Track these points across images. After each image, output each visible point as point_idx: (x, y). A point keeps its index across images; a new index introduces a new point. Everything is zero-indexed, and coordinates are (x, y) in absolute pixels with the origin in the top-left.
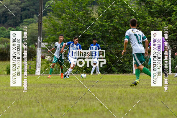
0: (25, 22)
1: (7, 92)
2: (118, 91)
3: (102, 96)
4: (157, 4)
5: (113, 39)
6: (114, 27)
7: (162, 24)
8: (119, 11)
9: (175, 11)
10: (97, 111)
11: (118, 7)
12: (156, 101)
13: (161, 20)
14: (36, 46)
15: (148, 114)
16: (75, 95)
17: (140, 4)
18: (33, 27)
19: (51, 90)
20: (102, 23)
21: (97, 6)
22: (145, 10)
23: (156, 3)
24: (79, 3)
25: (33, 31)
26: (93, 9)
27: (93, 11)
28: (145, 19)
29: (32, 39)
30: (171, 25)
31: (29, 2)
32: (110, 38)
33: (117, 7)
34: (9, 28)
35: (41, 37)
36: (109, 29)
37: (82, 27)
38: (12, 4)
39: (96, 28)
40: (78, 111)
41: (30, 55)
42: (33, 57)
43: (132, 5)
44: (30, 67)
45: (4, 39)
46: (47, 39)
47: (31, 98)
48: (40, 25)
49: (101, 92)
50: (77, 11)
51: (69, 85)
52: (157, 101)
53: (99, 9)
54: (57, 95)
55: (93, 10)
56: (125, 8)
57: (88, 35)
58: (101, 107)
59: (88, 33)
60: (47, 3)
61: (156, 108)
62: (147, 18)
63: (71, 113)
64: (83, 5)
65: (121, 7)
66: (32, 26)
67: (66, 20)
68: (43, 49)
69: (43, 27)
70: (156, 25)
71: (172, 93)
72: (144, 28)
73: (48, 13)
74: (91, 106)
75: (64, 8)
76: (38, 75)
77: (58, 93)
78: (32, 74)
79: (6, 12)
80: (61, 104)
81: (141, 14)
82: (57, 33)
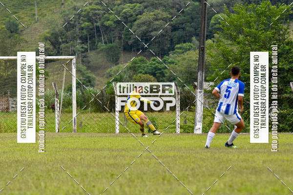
0: (178, 48)
1: (147, 160)
14: (195, 87)
16: (257, 166)
18: (190, 57)
19: (219, 158)
24: (265, 16)
25: (191, 63)
26: (288, 26)
27: (288, 30)
29: (189, 75)
31: (184, 16)
34: (152, 58)
35: (204, 73)
38: (157, 20)
41: (186, 101)
42: (190, 105)
44: (185, 122)
45: (144, 75)
46: (213, 75)
47: (187, 170)
48: (201, 52)
50: (262, 30)
51: (248, 150)
60: (213, 17)
67: (245, 44)
68: (206, 91)
69: (206, 56)
73: (214, 35)
75: (240, 26)
76: (198, 134)
77: (229, 162)
78: (188, 133)
79: (147, 32)
82: (230, 66)
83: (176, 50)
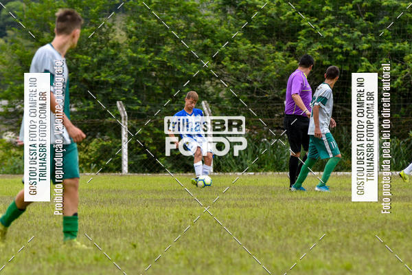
2: (172, 214)
3: (135, 226)
4: (263, 11)
5: (161, 92)
6: (163, 64)
7: (274, 58)
8: (174, 27)
9: (304, 27)
10: (125, 260)
11: (173, 19)
12: (260, 237)
13: (272, 48)
15: (242, 267)
17: (225, 11)
20: (135, 55)
21: (125, 16)
22: (236, 25)
23: (260, 10)
28: (236, 47)
30: (296, 61)
32: (153, 91)
33: (170, 18)
36: (153, 70)
37: (90, 65)
39: (121, 66)
40: (80, 261)
43: (205, 12)
49: (133, 216)
52: (263, 237)
53: (128, 23)
54: (29, 222)
55: (113, 24)
56: (189, 21)
57: (104, 81)
58: (133, 252)
59: (102, 79)
61: (262, 252)
62: (239, 43)
63: (63, 264)
64: (91, 12)
65: (179, 18)
70: (262, 61)
71: (298, 218)
72: (233, 67)
74: (110, 248)
80: (39, 245)
81: (226, 34)
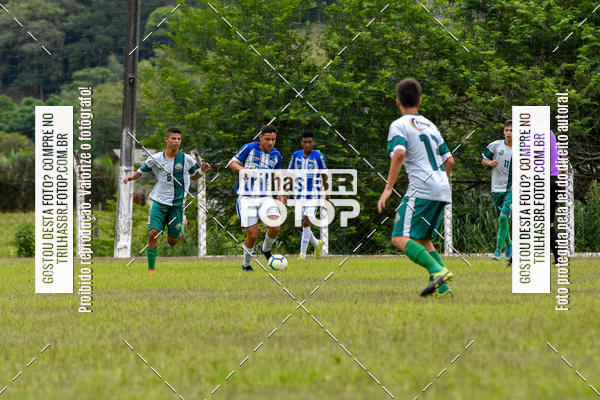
0: (79, 78)
1: (17, 317)
2: (392, 314)
4: (526, 19)
5: (376, 137)
6: (379, 96)
7: (541, 87)
8: (396, 42)
9: (586, 41)
10: (323, 380)
11: (393, 30)
12: (521, 347)
13: (539, 71)
14: (116, 159)
15: (494, 390)
16: (247, 327)
17: (470, 18)
18: (105, 97)
19: (167, 311)
20: (338, 83)
21: (324, 26)
22: (487, 39)
23: (521, 16)
24: (260, 14)
25: (106, 109)
26: (308, 34)
27: (308, 43)
28: (486, 70)
29: (103, 135)
30: (574, 91)
31: (92, 11)
32: (366, 135)
33: (390, 29)
34: (25, 99)
35: (134, 131)
36: (365, 105)
37: (273, 98)
38: (34, 18)
39: (319, 99)
40: (259, 382)
41: (97, 190)
42: (106, 198)
44: (96, 234)
45: (8, 135)
47: (100, 337)
48: (128, 88)
49: (336, 316)
50: (254, 42)
51: (227, 293)
52: (525, 348)
53: (329, 36)
54: (186, 326)
55: (308, 39)
56: (417, 33)
57: (294, 121)
58: (335, 368)
59: (291, 118)
60: (154, 13)
61: (524, 370)
62: (491, 64)
63: (235, 387)
64: (276, 21)
65: (403, 29)
66: (101, 95)
67: (218, 71)
69: (138, 96)
70: (524, 91)
72: (482, 99)
73: (156, 50)
74: (301, 363)
75: (210, 34)
76: (121, 259)
77: (190, 318)
78: (102, 256)
79: (14, 44)
80: (199, 358)
81: (471, 51)
82: (188, 116)
83: (76, 82)
